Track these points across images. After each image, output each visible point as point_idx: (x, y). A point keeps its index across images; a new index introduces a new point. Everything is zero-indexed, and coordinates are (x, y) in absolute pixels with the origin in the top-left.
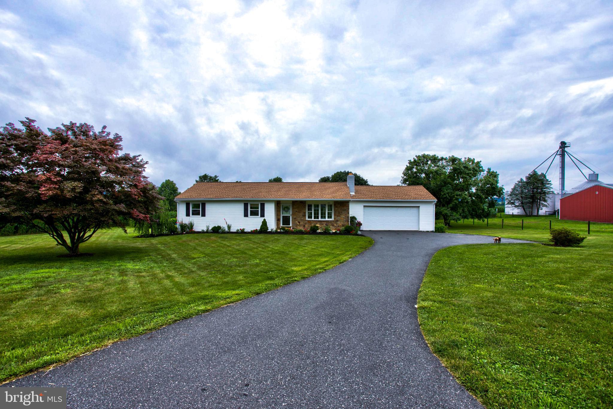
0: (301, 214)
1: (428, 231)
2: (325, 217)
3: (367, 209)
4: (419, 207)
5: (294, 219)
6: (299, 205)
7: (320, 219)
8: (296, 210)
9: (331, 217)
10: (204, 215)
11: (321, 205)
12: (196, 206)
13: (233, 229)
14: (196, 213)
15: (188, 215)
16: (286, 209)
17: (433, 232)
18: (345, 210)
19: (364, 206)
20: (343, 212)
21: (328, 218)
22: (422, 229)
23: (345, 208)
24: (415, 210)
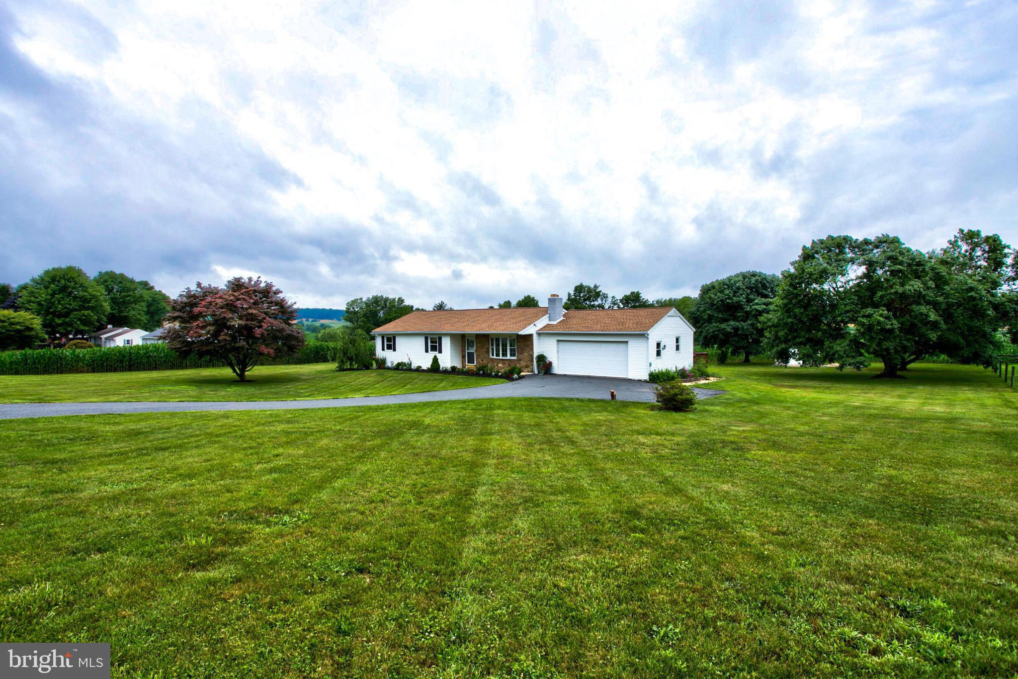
0: (484, 350)
1: (640, 381)
2: (506, 355)
3: (562, 345)
4: (627, 342)
5: (478, 356)
6: (483, 339)
7: (501, 357)
8: (479, 345)
9: (514, 356)
10: (394, 350)
11: (502, 339)
12: (389, 340)
13: (414, 366)
14: (389, 347)
15: (383, 349)
16: (470, 344)
17: (646, 381)
18: (528, 346)
19: (558, 341)
20: (526, 348)
21: (511, 355)
22: (631, 376)
23: (528, 343)
24: (622, 346)
